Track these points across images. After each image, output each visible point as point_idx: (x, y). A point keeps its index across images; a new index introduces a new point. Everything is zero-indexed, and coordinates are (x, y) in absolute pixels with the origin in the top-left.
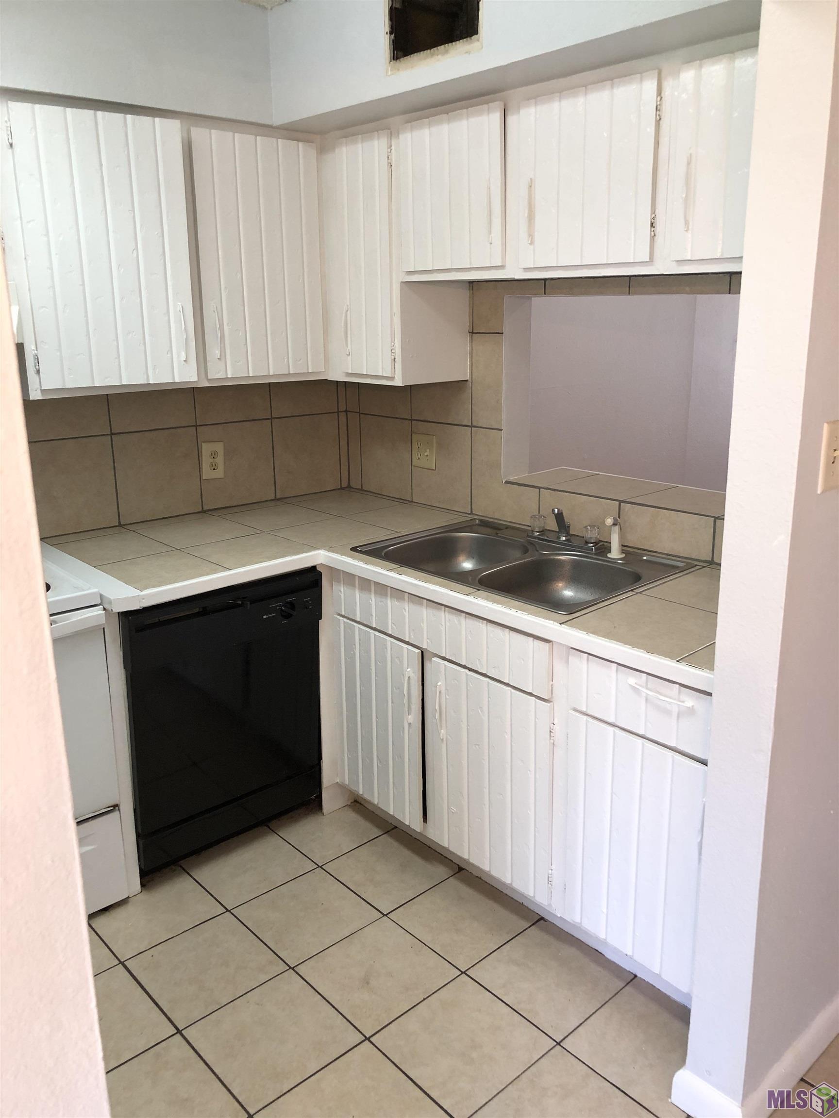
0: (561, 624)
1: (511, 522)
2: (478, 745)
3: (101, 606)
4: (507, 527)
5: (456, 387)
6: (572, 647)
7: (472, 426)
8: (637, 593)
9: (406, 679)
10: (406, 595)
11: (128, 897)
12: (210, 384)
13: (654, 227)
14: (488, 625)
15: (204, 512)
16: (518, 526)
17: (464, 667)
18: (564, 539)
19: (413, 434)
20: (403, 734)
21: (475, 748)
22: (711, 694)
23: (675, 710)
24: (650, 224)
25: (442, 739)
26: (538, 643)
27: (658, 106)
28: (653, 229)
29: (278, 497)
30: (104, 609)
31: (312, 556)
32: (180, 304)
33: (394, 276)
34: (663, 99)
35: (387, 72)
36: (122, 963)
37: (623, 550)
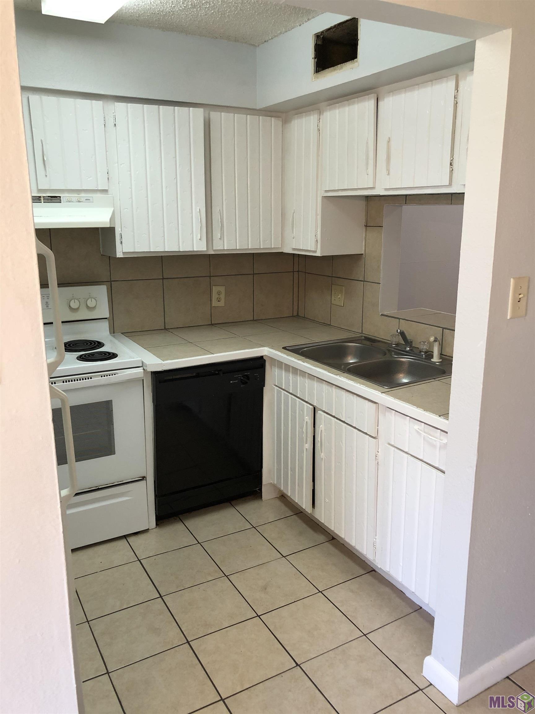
0: (382, 393)
1: (383, 339)
2: (340, 463)
3: (142, 368)
4: (379, 341)
5: (355, 258)
6: (388, 406)
7: (364, 281)
8: (437, 380)
9: (305, 422)
10: (307, 374)
11: (148, 529)
12: (214, 252)
13: (452, 165)
14: (346, 393)
15: (212, 325)
16: (386, 341)
17: (334, 417)
18: (409, 349)
19: (332, 285)
20: (303, 455)
21: (338, 464)
22: (447, 432)
23: (438, 445)
24: (449, 163)
25: (322, 459)
26: (370, 403)
27: (456, 96)
28: (451, 167)
29: (255, 319)
30: (144, 369)
31: (260, 350)
32: (198, 208)
33: (319, 192)
34: (459, 92)
35: (312, 79)
36: (139, 561)
37: (441, 357)
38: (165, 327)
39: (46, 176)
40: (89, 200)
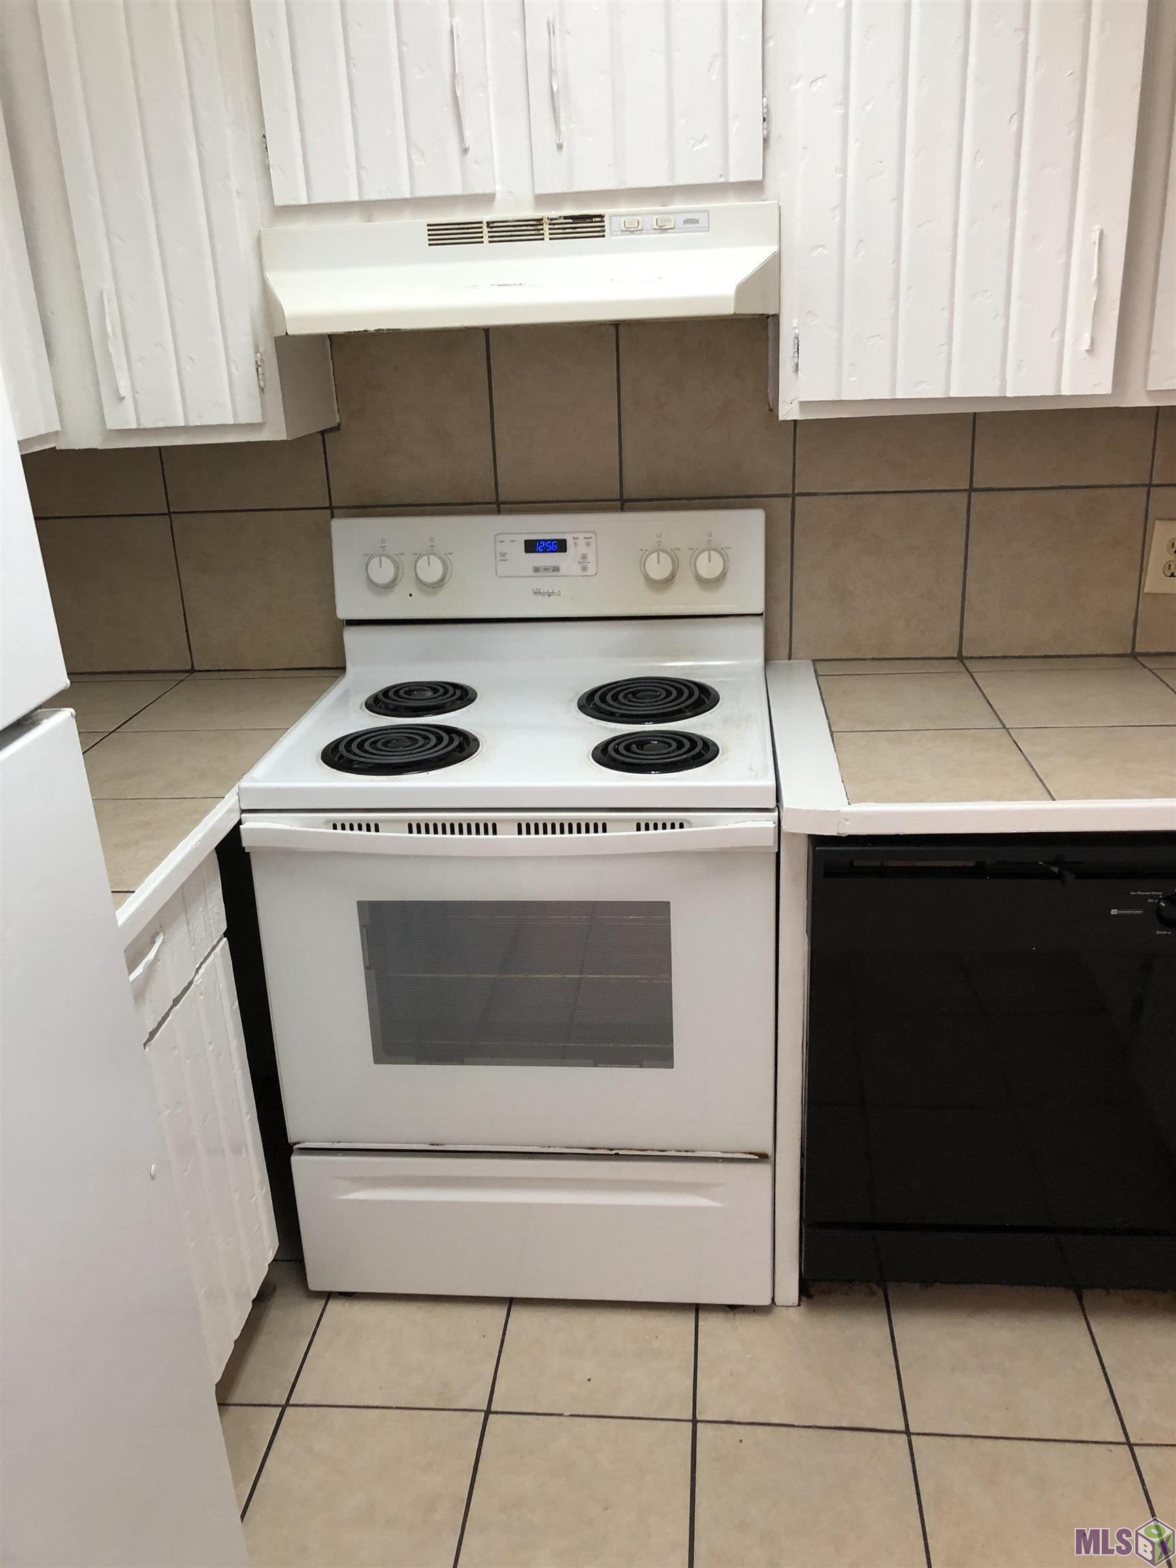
3: (776, 815)
11: (773, 1305)
12: (1152, 399)
15: (1134, 656)
32: (1097, 227)
36: (695, 1424)
38: (960, 652)
39: (560, 147)
40: (697, 221)
